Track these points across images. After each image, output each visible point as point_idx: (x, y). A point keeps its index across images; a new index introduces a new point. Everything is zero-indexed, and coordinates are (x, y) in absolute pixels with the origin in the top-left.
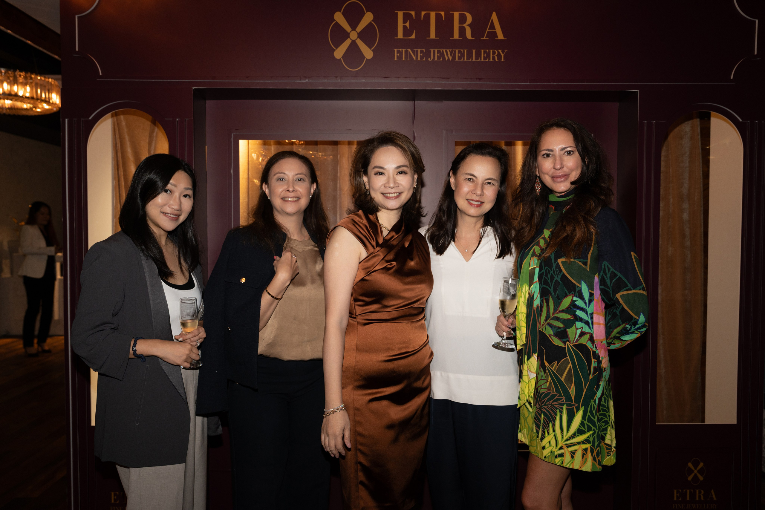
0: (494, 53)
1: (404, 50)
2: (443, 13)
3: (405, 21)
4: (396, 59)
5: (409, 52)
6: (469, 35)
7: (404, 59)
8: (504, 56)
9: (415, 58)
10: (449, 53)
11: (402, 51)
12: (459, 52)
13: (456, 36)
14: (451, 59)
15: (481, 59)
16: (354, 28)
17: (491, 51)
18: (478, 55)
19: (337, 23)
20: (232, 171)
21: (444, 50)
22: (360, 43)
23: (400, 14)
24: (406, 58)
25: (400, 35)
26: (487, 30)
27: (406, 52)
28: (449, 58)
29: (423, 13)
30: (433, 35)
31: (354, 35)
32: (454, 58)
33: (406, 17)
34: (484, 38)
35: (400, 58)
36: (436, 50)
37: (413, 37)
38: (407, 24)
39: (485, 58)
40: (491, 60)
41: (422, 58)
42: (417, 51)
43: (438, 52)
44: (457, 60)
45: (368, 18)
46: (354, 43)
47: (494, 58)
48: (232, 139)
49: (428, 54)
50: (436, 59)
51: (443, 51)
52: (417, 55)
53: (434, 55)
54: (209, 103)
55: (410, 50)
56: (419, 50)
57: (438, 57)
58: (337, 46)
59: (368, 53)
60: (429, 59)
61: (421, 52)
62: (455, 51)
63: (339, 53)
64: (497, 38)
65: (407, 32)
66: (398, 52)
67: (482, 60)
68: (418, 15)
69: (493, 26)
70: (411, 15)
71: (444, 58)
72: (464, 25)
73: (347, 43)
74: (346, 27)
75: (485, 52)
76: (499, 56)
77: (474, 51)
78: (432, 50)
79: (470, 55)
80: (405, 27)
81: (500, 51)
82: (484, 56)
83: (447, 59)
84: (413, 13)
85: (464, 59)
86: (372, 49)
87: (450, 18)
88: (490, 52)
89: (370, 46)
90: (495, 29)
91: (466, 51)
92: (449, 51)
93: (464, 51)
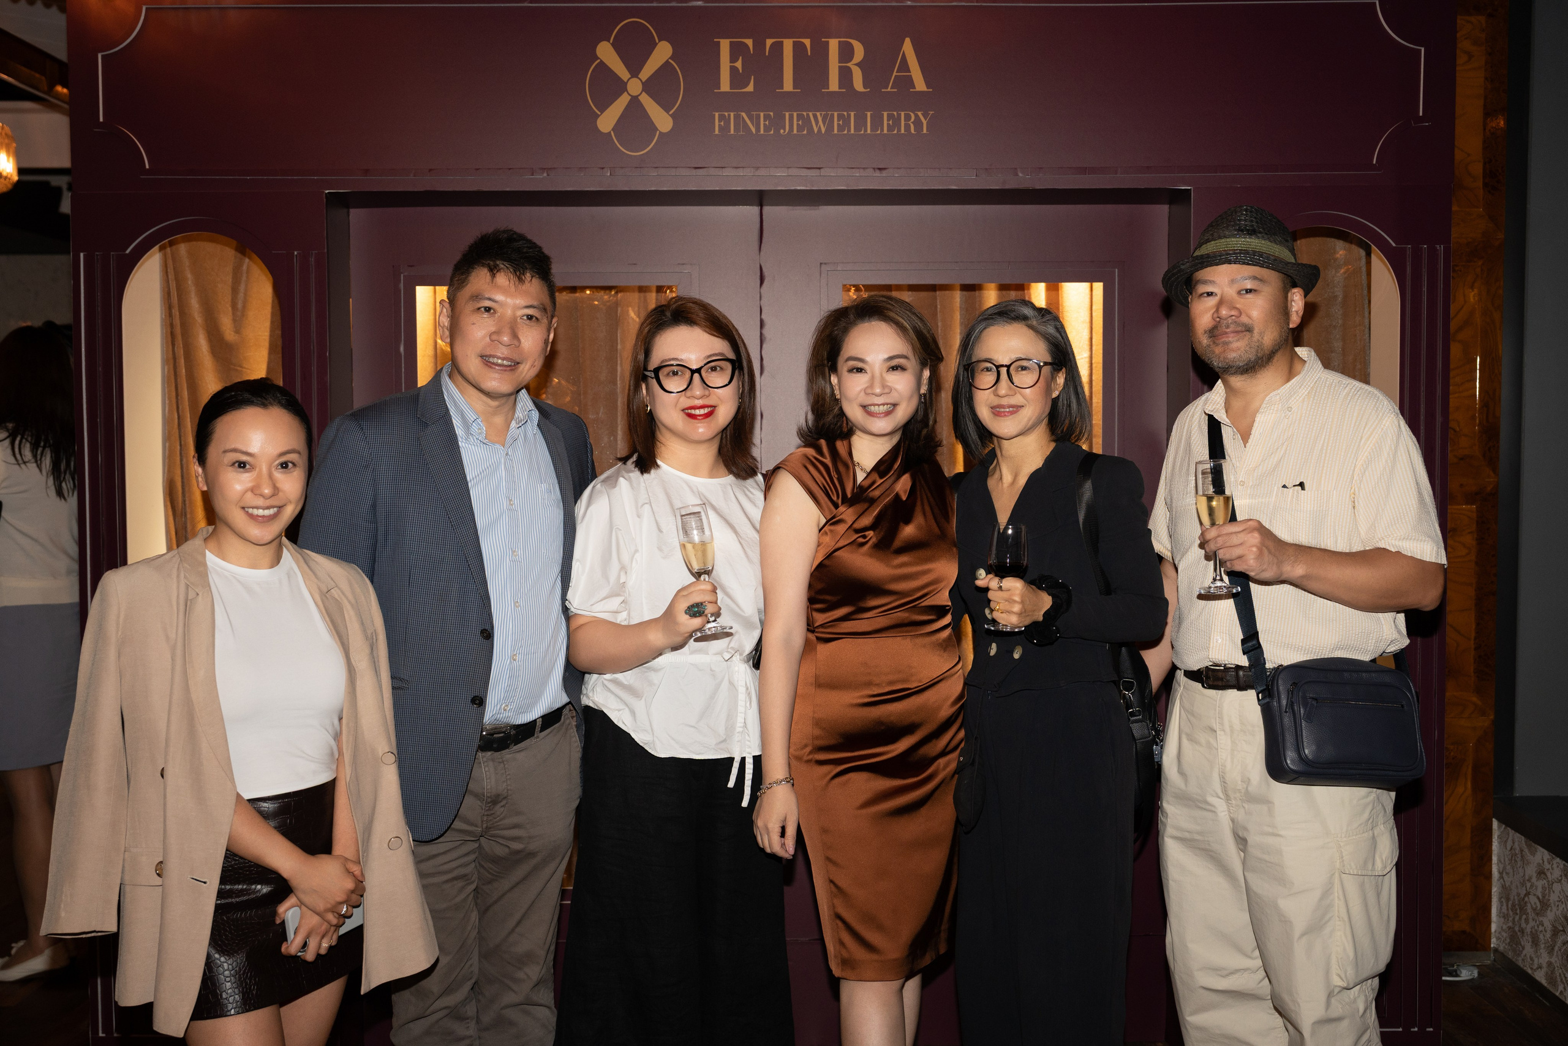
0: (908, 118)
1: (732, 114)
2: (807, 42)
3: (733, 59)
4: (717, 132)
5: (743, 118)
6: (858, 84)
7: (732, 132)
8: (927, 123)
9: (754, 130)
10: (820, 119)
11: (729, 115)
12: (840, 117)
13: (834, 85)
14: (823, 130)
15: (882, 130)
16: (635, 72)
17: (903, 114)
18: (877, 122)
19: (602, 62)
20: (402, 349)
21: (811, 114)
22: (646, 101)
23: (725, 45)
24: (736, 129)
25: (725, 86)
26: (895, 74)
27: (737, 117)
28: (820, 130)
29: (769, 42)
30: (788, 85)
31: (635, 87)
32: (830, 128)
33: (736, 51)
34: (889, 90)
35: (725, 129)
36: (795, 114)
37: (750, 88)
38: (739, 64)
39: (890, 128)
40: (903, 131)
41: (767, 129)
42: (758, 117)
43: (799, 117)
44: (836, 131)
45: (663, 52)
46: (635, 101)
47: (907, 127)
48: (402, 286)
49: (778, 121)
50: (795, 131)
51: (808, 115)
52: (758, 124)
53: (791, 122)
54: (357, 216)
55: (744, 114)
56: (762, 114)
57: (800, 128)
58: (603, 108)
59: (662, 120)
60: (782, 131)
61: (766, 117)
62: (833, 115)
63: (607, 121)
64: (915, 89)
65: (737, 79)
66: (721, 118)
67: (885, 131)
68: (759, 44)
69: (905, 66)
70: (746, 46)
71: (811, 129)
72: (849, 65)
73: (623, 101)
74: (620, 69)
75: (890, 117)
76: (918, 123)
77: (869, 114)
78: (787, 114)
79: (861, 122)
80: (733, 69)
81: (920, 114)
82: (888, 125)
83: (816, 130)
84: (749, 42)
85: (849, 130)
86: (671, 113)
87: (822, 51)
88: (899, 116)
89: (667, 109)
90: (909, 71)
91: (852, 114)
92: (821, 114)
93: (849, 116)
